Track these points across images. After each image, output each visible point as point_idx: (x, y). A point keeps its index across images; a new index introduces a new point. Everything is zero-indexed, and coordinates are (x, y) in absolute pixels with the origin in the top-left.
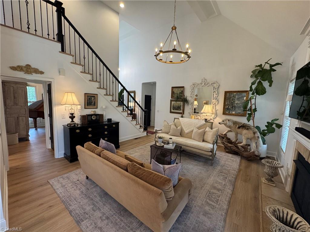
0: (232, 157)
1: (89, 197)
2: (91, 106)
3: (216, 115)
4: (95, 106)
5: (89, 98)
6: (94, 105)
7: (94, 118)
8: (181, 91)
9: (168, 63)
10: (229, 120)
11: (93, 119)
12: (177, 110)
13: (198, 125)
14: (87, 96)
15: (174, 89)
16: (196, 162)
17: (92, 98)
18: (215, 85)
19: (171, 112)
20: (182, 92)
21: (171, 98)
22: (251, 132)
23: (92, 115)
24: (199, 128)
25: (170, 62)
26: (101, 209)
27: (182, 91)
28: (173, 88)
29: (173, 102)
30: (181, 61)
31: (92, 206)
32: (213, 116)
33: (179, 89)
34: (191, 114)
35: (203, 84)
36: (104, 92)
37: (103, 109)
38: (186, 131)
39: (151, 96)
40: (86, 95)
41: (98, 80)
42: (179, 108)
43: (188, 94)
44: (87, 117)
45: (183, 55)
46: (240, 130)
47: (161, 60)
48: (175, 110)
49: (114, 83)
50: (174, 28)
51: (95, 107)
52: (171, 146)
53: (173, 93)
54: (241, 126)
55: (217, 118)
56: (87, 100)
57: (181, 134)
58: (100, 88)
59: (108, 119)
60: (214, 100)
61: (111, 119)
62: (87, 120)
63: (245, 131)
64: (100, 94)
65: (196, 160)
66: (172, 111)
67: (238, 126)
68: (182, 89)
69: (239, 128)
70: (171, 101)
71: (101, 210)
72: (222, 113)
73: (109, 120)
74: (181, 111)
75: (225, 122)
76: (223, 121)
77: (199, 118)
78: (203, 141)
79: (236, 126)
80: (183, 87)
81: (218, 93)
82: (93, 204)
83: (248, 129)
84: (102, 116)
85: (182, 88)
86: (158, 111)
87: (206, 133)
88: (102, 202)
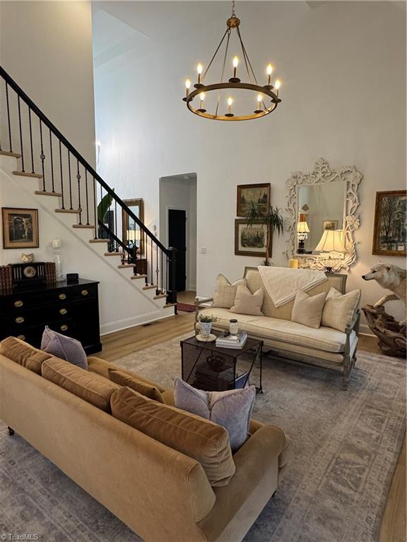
0: (398, 366)
1: (14, 484)
2: (20, 240)
3: (356, 256)
4: (32, 240)
5: (16, 223)
6: (30, 238)
7: (29, 273)
8: (262, 196)
9: (222, 118)
10: (389, 269)
11: (28, 275)
12: (253, 245)
13: (308, 284)
14: (9, 214)
15: (244, 191)
16: (304, 380)
17: (24, 220)
18: (350, 177)
19: (238, 253)
20: (266, 199)
21: (237, 216)
23: (23, 266)
24: (310, 291)
25: (227, 115)
26: (45, 515)
27: (265, 196)
28: (240, 187)
29: (241, 227)
30: (257, 112)
31: (21, 508)
32: (348, 258)
33: (258, 191)
34: (290, 256)
35: (320, 175)
36: (54, 202)
37: (55, 248)
38: (277, 300)
39: (184, 212)
40: (7, 212)
41: (38, 171)
42: (257, 241)
43: (279, 203)
44: (10, 271)
45: (260, 97)
47: (203, 111)
48: (249, 246)
49: (82, 180)
50: (234, 23)
51: (33, 244)
52: (234, 342)
53: (241, 201)
55: (359, 265)
56: (10, 227)
57: (264, 309)
58: (44, 192)
59: (68, 275)
60: (349, 218)
61: (77, 274)
62: (11, 279)
64: (45, 209)
65: (303, 376)
66: (241, 248)
68: (265, 190)
70: (237, 223)
71: (44, 518)
72: (371, 250)
73: (73, 278)
74: (264, 250)
75: (378, 274)
76: (374, 272)
77: (312, 265)
78: (322, 325)
80: (268, 185)
81: (358, 197)
82: (25, 503)
84: (51, 266)
85: (266, 188)
86: (204, 252)
87: (329, 304)
88: (49, 496)
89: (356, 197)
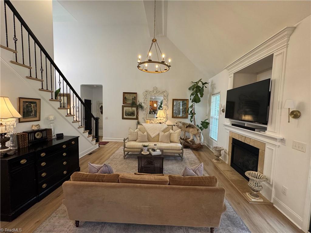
2: (30, 117)
3: (167, 118)
4: (36, 117)
5: (27, 106)
6: (35, 115)
7: (38, 136)
8: (134, 97)
10: (180, 122)
11: (37, 137)
12: (130, 115)
14: (23, 102)
15: (126, 95)
17: (32, 105)
18: (165, 94)
19: (123, 118)
20: (135, 98)
21: (123, 104)
22: (196, 130)
23: (34, 132)
27: (135, 97)
28: (124, 93)
29: (125, 108)
32: (165, 119)
33: (132, 95)
34: (145, 119)
35: (155, 92)
36: (48, 96)
37: (50, 121)
38: (153, 135)
39: (91, 100)
40: (22, 100)
41: (39, 77)
42: (132, 114)
43: (140, 99)
44: (27, 136)
46: (188, 129)
48: (129, 116)
49: (62, 84)
50: (154, 41)
51: (37, 119)
53: (125, 99)
54: (188, 126)
56: (23, 109)
58: (42, 89)
59: (57, 135)
60: (165, 106)
61: (63, 134)
62: (27, 141)
63: (191, 130)
64: (44, 99)
65: (168, 160)
66: (125, 117)
67: (186, 126)
68: (135, 95)
69: (187, 127)
70: (123, 107)
72: (172, 117)
73: (60, 136)
74: (135, 117)
75: (178, 124)
76: (177, 123)
78: (171, 142)
79: (185, 126)
80: (136, 93)
81: (167, 100)
83: (193, 128)
84: (48, 131)
85: (135, 94)
86: (107, 118)
87: (172, 134)
89: (166, 100)
